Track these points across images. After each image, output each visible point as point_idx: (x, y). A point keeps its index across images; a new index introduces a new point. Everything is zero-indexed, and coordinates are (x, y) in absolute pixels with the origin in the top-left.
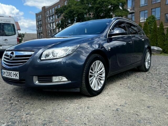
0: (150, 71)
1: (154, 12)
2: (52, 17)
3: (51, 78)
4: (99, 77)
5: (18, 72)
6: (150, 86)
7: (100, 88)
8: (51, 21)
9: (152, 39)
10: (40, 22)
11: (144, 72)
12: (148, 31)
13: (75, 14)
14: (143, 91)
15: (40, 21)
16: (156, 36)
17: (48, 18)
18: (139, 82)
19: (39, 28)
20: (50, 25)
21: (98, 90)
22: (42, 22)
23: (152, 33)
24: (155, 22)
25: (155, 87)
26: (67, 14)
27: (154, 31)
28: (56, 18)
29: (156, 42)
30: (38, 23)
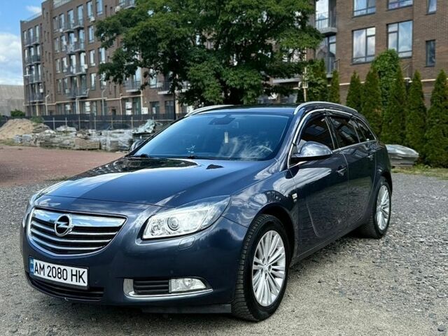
0: (389, 235)
1: (396, 34)
2: (78, 36)
3: (168, 283)
4: (273, 269)
5: (86, 270)
6: (393, 288)
7: (274, 297)
8: (71, 48)
9: (390, 121)
10: (36, 50)
11: (374, 240)
12: (377, 98)
13: (160, 40)
14: (378, 303)
15: (37, 45)
16: (401, 114)
17: (64, 38)
18: (364, 273)
19: (31, 70)
20: (70, 61)
21: (270, 303)
22: (42, 49)
23: (390, 104)
24: (397, 70)
25: (406, 290)
26: (137, 39)
27: (396, 98)
28: (89, 41)
29: (402, 131)
30: (30, 52)
